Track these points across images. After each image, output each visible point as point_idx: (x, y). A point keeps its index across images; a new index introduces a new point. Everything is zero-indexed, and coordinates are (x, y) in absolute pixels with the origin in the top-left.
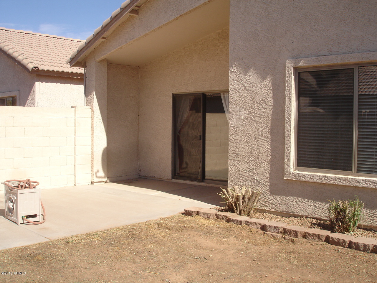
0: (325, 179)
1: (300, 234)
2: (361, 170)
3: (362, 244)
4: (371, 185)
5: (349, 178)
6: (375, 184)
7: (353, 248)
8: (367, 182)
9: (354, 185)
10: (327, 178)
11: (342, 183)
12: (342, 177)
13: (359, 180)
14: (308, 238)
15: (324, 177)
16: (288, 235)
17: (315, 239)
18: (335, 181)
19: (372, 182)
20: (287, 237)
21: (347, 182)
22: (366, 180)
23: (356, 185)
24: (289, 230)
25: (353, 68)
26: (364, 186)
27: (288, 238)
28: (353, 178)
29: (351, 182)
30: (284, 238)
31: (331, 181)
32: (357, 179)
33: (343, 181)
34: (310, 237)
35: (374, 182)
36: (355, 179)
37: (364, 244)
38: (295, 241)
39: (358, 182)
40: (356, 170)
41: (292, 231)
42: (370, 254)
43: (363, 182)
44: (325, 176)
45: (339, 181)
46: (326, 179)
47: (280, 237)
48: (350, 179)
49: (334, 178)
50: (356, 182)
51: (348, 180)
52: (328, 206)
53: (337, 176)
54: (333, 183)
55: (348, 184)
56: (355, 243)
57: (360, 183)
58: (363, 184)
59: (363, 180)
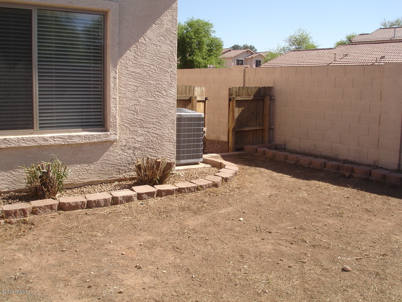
0: (5, 143)
1: (28, 211)
2: (44, 127)
3: (102, 199)
4: (59, 141)
5: (34, 137)
6: (64, 140)
7: (94, 207)
8: (55, 138)
9: (41, 144)
10: (7, 141)
11: (27, 144)
12: (26, 138)
13: (46, 138)
14: (39, 212)
15: (3, 140)
16: (13, 217)
17: (47, 211)
18: (18, 143)
19: (61, 138)
20: (14, 220)
21: (33, 142)
22: (53, 137)
23: (43, 144)
24: (14, 211)
25: (31, 9)
26: (52, 144)
27: (16, 221)
28: (39, 137)
29: (37, 142)
30: (10, 223)
31: (13, 144)
32: (44, 137)
33: (28, 141)
34: (41, 211)
35: (63, 137)
36: (42, 138)
37: (104, 199)
38: (28, 220)
39: (45, 140)
40: (38, 128)
41: (18, 211)
42: (111, 206)
43: (51, 139)
44: (5, 139)
45: (23, 143)
46: (7, 143)
47: (3, 223)
48: (36, 138)
49: (16, 140)
50: (43, 141)
51: (33, 140)
52: (8, 174)
53: (20, 137)
54: (15, 146)
55: (34, 144)
56: (95, 201)
57: (47, 141)
58: (51, 142)
59: (50, 137)
